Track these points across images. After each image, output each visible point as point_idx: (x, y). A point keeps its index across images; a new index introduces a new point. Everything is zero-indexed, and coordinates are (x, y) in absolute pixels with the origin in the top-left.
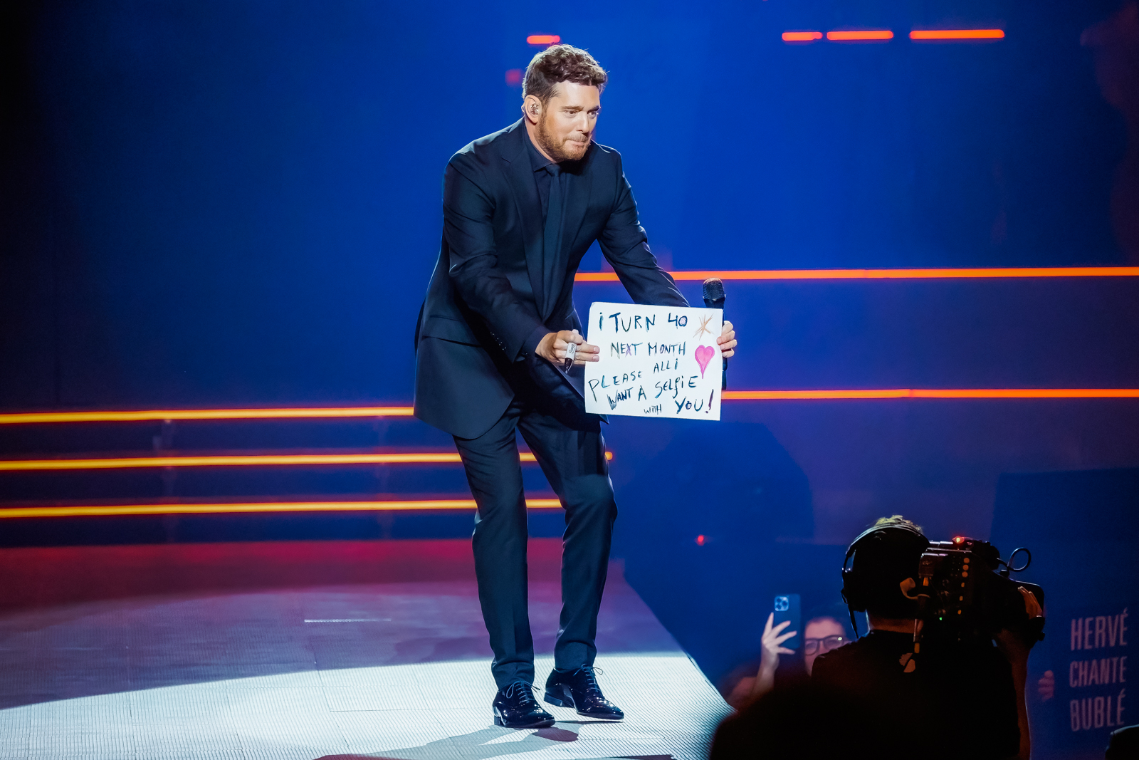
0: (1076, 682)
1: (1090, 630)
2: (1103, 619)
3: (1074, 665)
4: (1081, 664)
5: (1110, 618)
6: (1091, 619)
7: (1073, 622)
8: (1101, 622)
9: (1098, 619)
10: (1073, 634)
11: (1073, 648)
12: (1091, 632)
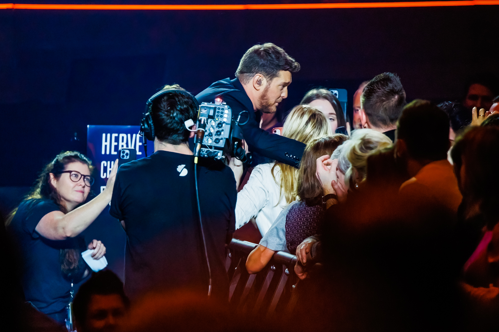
0: (105, 174)
1: (115, 141)
2: (125, 135)
3: (104, 163)
4: (109, 162)
5: (129, 135)
6: (116, 135)
7: (104, 135)
8: (123, 137)
9: (121, 135)
10: (104, 143)
11: (103, 153)
12: (116, 144)
